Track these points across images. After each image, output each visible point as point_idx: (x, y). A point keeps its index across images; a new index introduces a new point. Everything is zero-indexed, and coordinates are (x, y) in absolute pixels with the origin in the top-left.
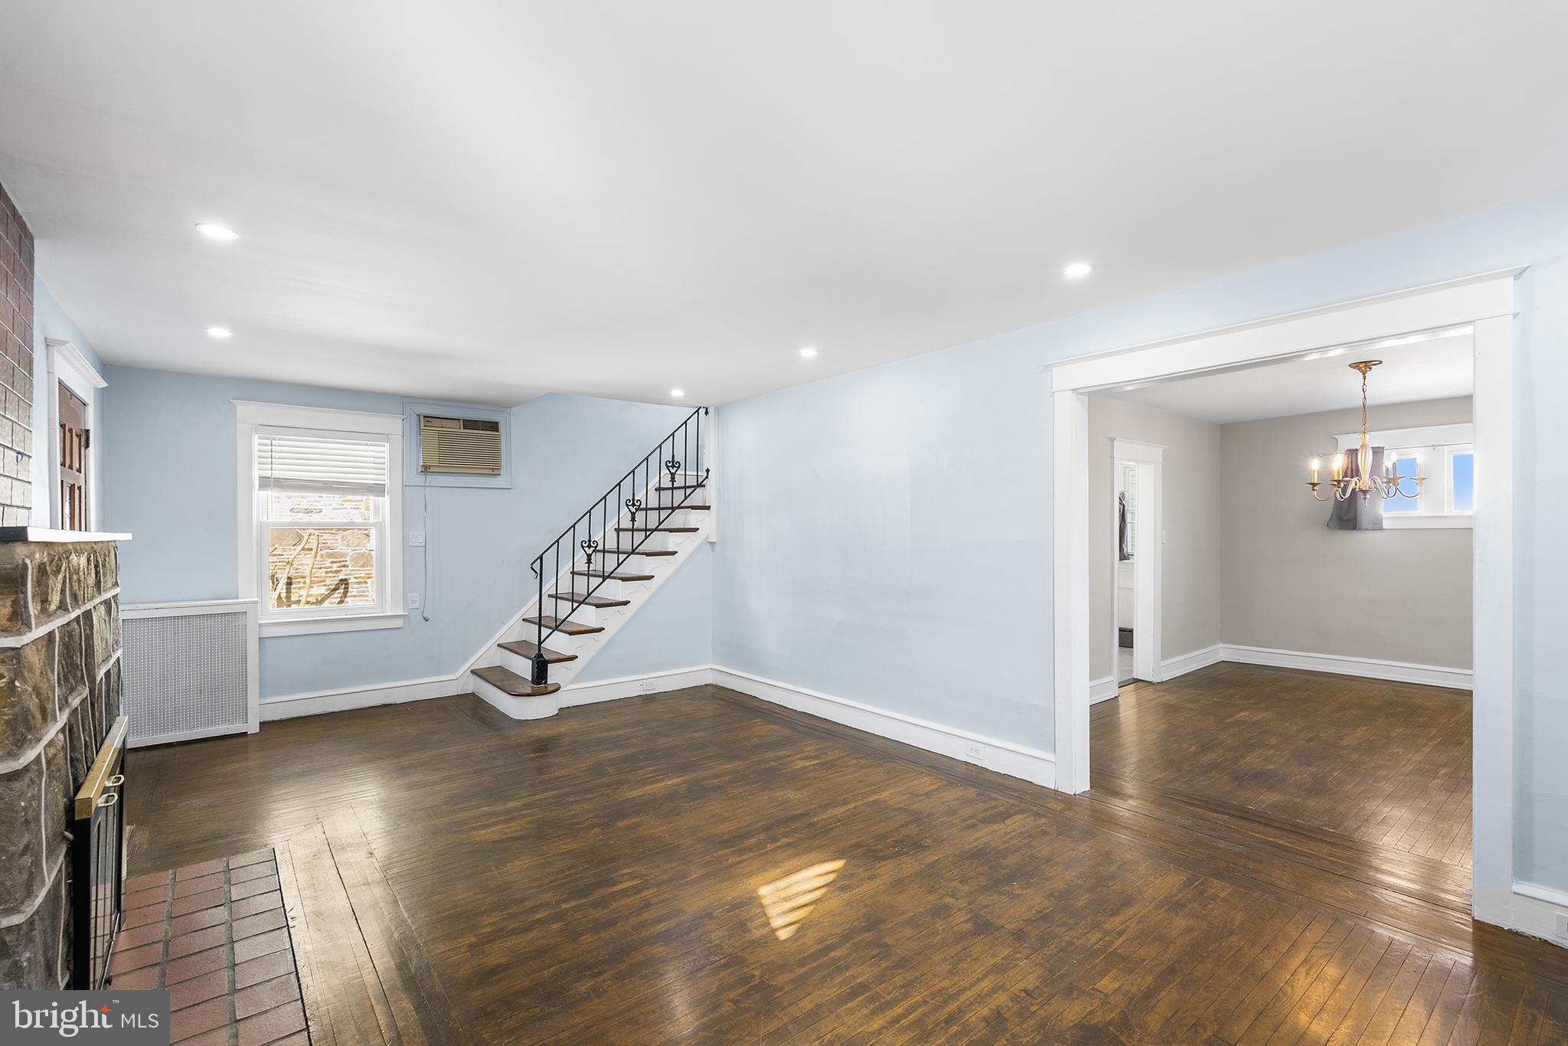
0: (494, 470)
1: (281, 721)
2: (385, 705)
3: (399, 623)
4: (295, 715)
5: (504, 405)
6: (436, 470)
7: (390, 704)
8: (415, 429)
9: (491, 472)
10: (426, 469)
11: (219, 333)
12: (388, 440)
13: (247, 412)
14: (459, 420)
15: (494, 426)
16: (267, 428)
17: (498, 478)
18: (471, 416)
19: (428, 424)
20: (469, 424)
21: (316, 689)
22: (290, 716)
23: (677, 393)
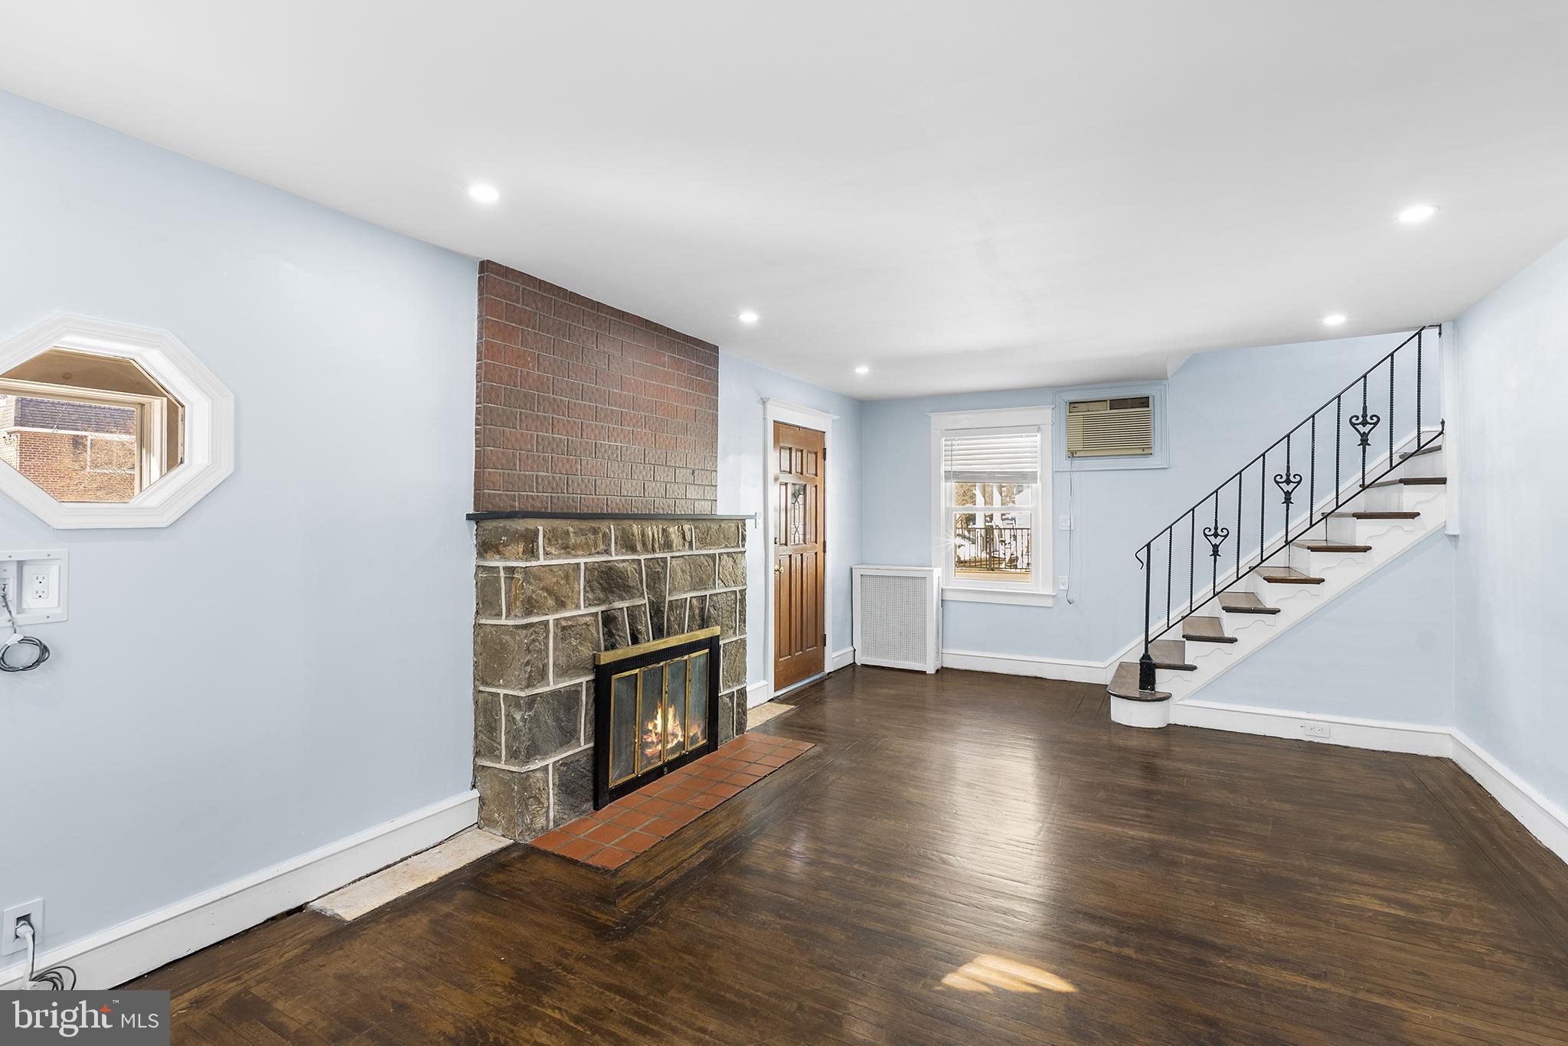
0: (1146, 450)
1: (958, 670)
2: (1036, 678)
3: (1049, 603)
4: (968, 668)
5: (1158, 377)
6: (1082, 454)
7: (1041, 678)
8: (1063, 417)
9: (1141, 452)
10: (1072, 454)
11: (862, 370)
12: (1039, 430)
13: (940, 421)
14: (1106, 401)
15: (1144, 402)
16: (953, 432)
17: (1151, 458)
18: (1120, 394)
19: (1074, 410)
20: (1116, 404)
21: (984, 650)
22: (964, 668)
23: (1335, 320)
